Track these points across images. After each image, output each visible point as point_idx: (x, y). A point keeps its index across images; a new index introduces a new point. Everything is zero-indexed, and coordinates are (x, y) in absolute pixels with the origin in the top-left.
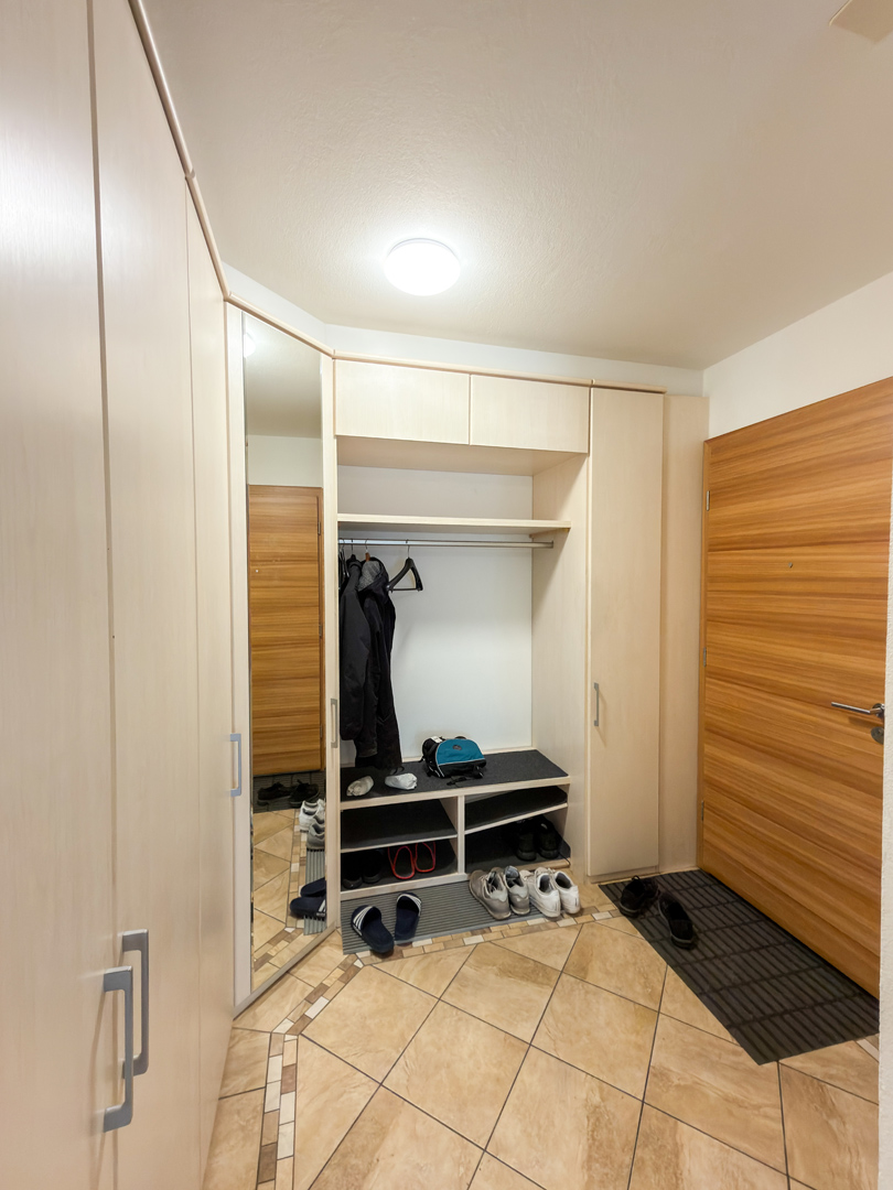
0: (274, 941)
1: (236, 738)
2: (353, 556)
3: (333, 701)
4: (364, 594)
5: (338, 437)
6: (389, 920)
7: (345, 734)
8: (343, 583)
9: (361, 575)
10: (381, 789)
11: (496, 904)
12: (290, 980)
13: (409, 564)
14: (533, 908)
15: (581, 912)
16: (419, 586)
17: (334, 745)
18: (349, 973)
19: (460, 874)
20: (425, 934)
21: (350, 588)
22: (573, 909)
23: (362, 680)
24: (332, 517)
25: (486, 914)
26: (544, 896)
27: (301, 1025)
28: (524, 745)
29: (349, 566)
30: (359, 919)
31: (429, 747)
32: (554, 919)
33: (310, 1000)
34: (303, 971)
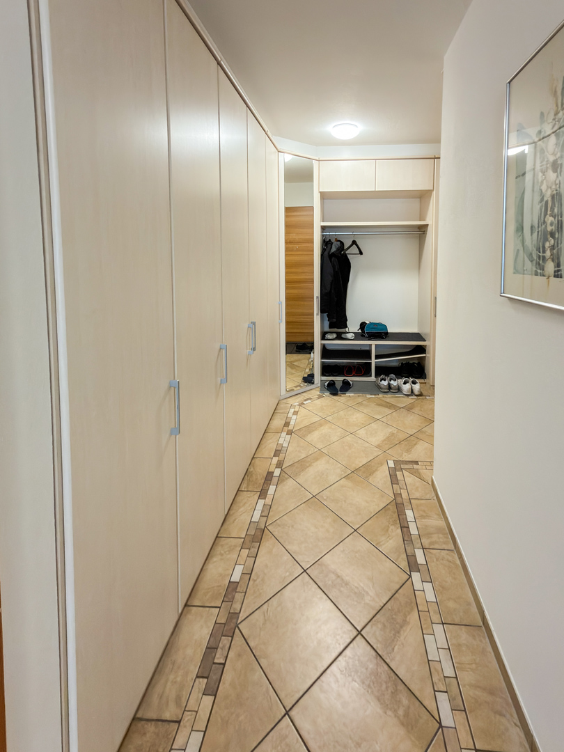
0: (296, 387)
1: (280, 304)
2: (330, 240)
3: (317, 297)
4: (331, 256)
5: (320, 192)
6: (338, 386)
7: (322, 311)
8: (323, 251)
9: (331, 248)
10: (339, 337)
11: (382, 386)
12: (299, 395)
13: (354, 243)
14: (399, 390)
15: (421, 395)
16: (361, 253)
17: (317, 314)
18: (320, 397)
19: (373, 378)
20: (352, 392)
21: (326, 253)
22: (416, 393)
23: (329, 289)
24: (318, 224)
25: (379, 389)
26: (404, 386)
27: (301, 404)
28: (415, 330)
29: (326, 243)
30: (326, 384)
31: (363, 325)
32: (408, 395)
33: (305, 400)
34: (304, 394)
